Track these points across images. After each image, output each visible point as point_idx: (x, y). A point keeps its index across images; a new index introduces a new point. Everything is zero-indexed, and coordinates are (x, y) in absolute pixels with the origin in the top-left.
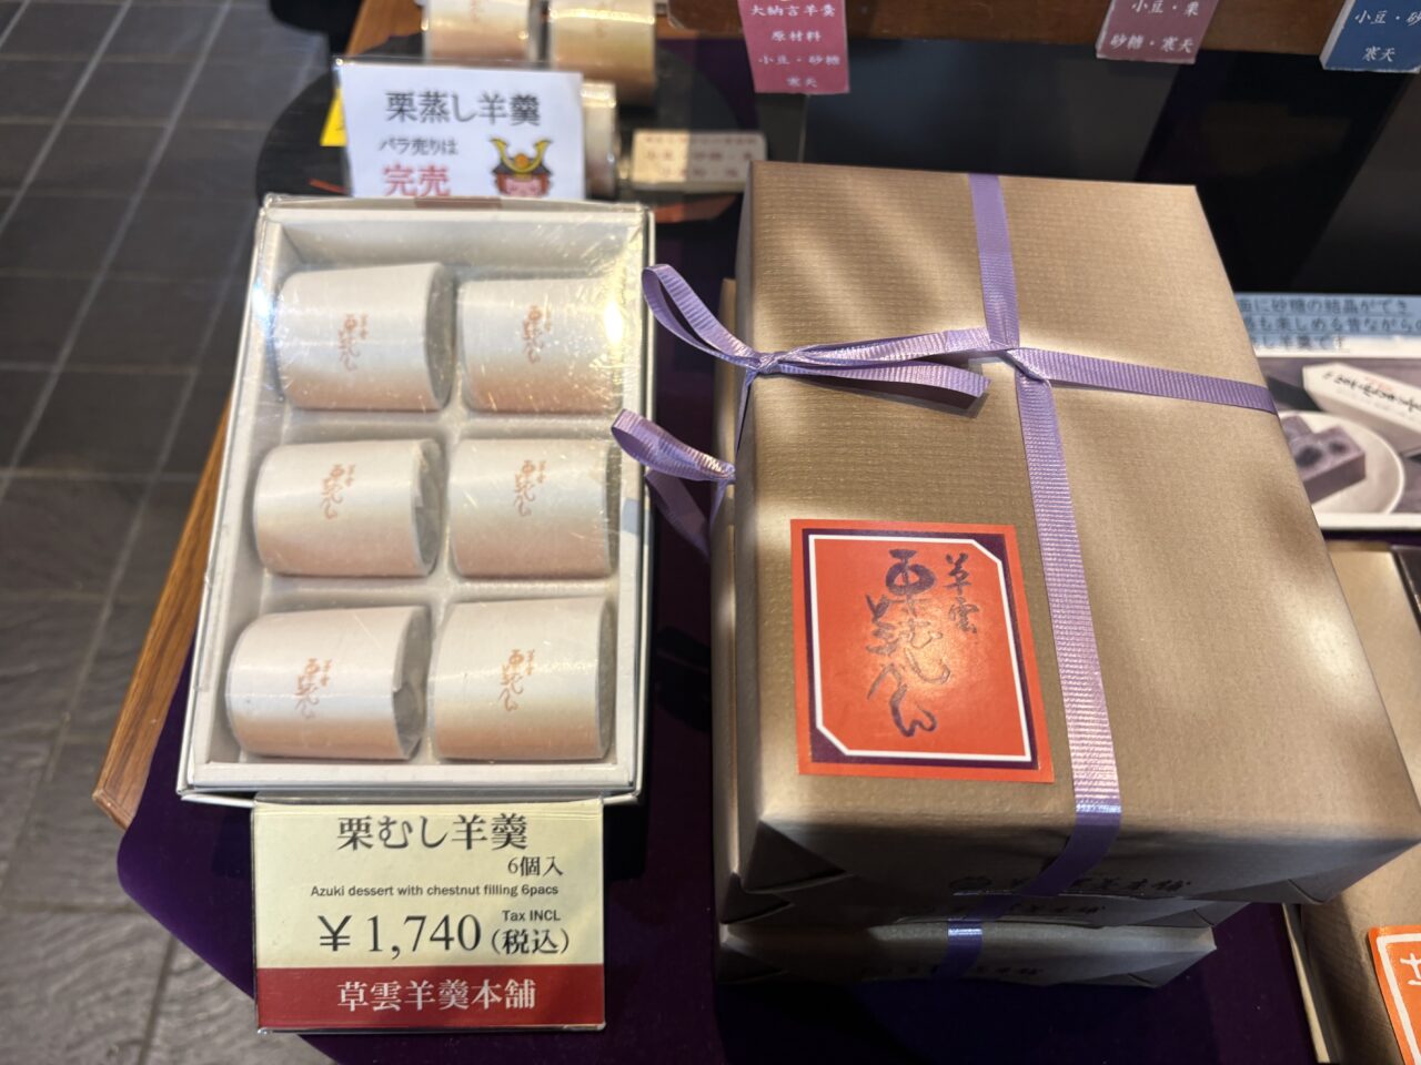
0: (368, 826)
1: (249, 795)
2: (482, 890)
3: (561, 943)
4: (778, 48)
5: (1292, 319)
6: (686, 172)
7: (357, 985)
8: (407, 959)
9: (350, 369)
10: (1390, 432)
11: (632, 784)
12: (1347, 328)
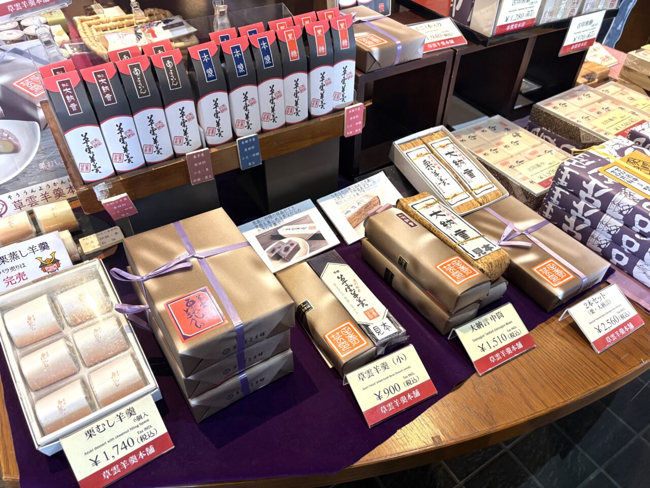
0: (93, 430)
1: (58, 439)
2: (129, 430)
3: (155, 432)
4: (116, 210)
5: (270, 220)
6: (100, 244)
7: (107, 471)
8: (117, 458)
9: (34, 330)
10: (301, 236)
11: (156, 386)
12: (283, 217)
